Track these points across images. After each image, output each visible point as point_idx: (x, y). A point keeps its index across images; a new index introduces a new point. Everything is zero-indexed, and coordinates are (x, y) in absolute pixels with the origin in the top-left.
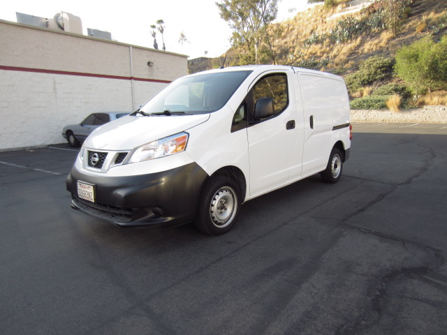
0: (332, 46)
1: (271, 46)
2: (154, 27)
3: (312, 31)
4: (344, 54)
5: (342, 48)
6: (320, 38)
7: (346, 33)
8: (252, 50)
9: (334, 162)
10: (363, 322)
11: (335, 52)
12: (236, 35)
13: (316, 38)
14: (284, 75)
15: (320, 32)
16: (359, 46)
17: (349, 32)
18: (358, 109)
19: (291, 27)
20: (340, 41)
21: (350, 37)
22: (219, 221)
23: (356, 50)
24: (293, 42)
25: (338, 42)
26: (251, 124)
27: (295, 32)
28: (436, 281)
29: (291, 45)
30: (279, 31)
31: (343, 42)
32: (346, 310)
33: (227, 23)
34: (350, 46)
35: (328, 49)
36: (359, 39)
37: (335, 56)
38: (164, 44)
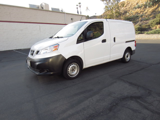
0: (145, 9)
1: (119, 10)
2: (77, 5)
3: (137, 3)
4: (150, 12)
5: (149, 9)
6: (140, 6)
7: (151, 3)
8: (112, 12)
9: (126, 55)
10: (102, 114)
11: (146, 11)
12: (106, 7)
13: (139, 6)
14: (102, 22)
15: (140, 4)
16: (157, 8)
17: (153, 2)
18: (154, 34)
19: (129, 2)
20: (149, 6)
21: (153, 5)
22: (71, 75)
23: (155, 10)
24: (129, 8)
25: (147, 7)
26: (85, 41)
27: (130, 4)
28: (141, 102)
29: (128, 9)
30: (123, 4)
31: (150, 7)
32: (98, 109)
33: (103, 2)
34: (153, 8)
35: (143, 10)
36: (157, 5)
37: (146, 13)
38: (81, 12)
